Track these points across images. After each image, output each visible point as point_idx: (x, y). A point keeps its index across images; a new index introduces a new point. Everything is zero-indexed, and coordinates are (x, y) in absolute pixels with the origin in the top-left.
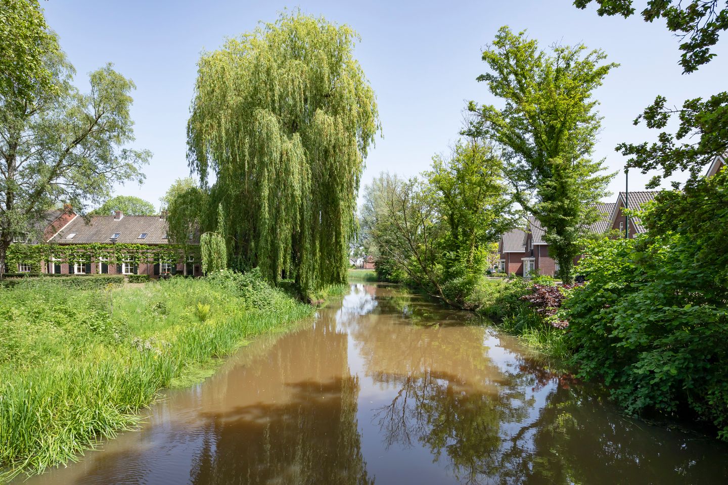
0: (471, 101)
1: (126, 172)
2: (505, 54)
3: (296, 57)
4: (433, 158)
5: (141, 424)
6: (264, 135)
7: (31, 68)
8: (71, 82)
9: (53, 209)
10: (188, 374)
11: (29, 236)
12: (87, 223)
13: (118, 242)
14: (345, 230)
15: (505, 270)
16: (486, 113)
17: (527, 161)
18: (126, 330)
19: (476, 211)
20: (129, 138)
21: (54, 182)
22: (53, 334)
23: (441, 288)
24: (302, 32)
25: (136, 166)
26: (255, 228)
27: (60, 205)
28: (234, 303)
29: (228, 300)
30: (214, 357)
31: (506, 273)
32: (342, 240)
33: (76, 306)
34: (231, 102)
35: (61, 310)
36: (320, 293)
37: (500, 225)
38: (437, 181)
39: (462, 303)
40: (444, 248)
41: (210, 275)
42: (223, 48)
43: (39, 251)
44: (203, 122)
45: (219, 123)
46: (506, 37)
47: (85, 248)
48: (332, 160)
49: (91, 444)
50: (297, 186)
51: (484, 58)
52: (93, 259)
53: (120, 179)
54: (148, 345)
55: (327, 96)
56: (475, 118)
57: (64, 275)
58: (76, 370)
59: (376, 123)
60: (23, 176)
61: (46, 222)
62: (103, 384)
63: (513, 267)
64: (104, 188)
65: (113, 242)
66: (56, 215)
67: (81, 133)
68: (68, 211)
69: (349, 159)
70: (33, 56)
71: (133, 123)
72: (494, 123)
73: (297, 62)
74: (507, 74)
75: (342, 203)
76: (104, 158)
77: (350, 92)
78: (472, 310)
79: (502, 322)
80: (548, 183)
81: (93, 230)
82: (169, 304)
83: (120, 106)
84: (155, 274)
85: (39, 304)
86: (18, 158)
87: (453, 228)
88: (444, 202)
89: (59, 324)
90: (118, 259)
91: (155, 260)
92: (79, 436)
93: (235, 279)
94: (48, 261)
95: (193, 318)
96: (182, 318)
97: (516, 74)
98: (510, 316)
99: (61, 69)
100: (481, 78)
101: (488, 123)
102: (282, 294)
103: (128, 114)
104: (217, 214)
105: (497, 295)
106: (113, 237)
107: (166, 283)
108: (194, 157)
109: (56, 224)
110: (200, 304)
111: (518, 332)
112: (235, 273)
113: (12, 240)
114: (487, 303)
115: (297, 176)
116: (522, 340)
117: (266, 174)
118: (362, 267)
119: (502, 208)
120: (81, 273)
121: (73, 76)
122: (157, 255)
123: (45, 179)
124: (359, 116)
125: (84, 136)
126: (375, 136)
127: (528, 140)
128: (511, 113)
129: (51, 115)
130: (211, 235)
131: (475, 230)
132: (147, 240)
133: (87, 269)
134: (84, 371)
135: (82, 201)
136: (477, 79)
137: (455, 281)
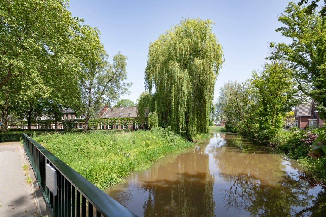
0: (271, 42)
1: (124, 91)
2: (292, 16)
3: (187, 37)
4: (252, 72)
5: (124, 182)
6: (173, 72)
7: (96, 59)
8: (108, 61)
9: (102, 106)
10: (141, 167)
11: (95, 116)
12: (112, 111)
13: (122, 117)
14: (208, 109)
15: (298, 126)
16: (281, 47)
17: (305, 69)
18: (122, 149)
19: (276, 96)
20: (125, 78)
21: (102, 96)
22: (100, 149)
23: (256, 135)
24: (189, 26)
25: (127, 88)
26: (169, 110)
27: (104, 105)
28: (160, 140)
29: (158, 139)
30: (151, 161)
31: (298, 127)
32: (207, 113)
33: (107, 140)
34: (161, 60)
35: (102, 141)
36: (197, 137)
37: (292, 102)
38: (254, 83)
39: (269, 143)
40: (260, 115)
41: (152, 129)
42: (159, 38)
43: (98, 121)
44: (150, 69)
45: (156, 69)
46: (292, 7)
47: (111, 120)
48: (201, 78)
49: (108, 187)
50: (186, 91)
51: (279, 20)
52: (114, 123)
53: (122, 93)
54: (128, 155)
55: (200, 51)
56: (275, 50)
57: (104, 129)
58: (106, 161)
59: (223, 59)
60: (94, 95)
61: (99, 111)
62: (113, 167)
63: (303, 124)
64: (117, 98)
65: (120, 117)
66: (103, 108)
67: (110, 78)
68: (107, 106)
69: (210, 77)
70: (96, 55)
71: (127, 73)
72: (285, 51)
73: (187, 39)
74: (293, 26)
75: (206, 97)
76: (117, 87)
77: (210, 48)
78: (274, 146)
79: (289, 152)
80: (318, 79)
81: (114, 113)
82: (136, 140)
83: (123, 67)
84: (134, 129)
85: (96, 139)
86: (92, 89)
87: (264, 105)
88: (259, 93)
89: (102, 146)
90: (122, 123)
91: (134, 123)
92: (105, 183)
93: (161, 131)
94: (100, 125)
95: (144, 145)
96: (141, 145)
97: (299, 25)
98: (293, 149)
99: (105, 56)
100: (278, 30)
101: (282, 52)
102: (180, 137)
103: (125, 69)
104: (155, 105)
105: (289, 139)
106: (120, 115)
107: (136, 132)
108: (147, 83)
109: (103, 111)
110: (147, 140)
111: (297, 158)
112: (161, 128)
113: (90, 117)
114: (282, 143)
115: (186, 87)
116: (299, 162)
117: (174, 87)
118: (219, 125)
119: (293, 94)
120: (110, 129)
121: (108, 58)
122: (134, 121)
123: (100, 96)
124: (215, 58)
125: (111, 79)
126: (222, 65)
127: (306, 57)
128: (296, 45)
129: (102, 73)
130: (152, 113)
131: (276, 106)
132: (131, 116)
133: (112, 127)
134: (108, 162)
135: (111, 103)
136: (276, 31)
137: (264, 132)
